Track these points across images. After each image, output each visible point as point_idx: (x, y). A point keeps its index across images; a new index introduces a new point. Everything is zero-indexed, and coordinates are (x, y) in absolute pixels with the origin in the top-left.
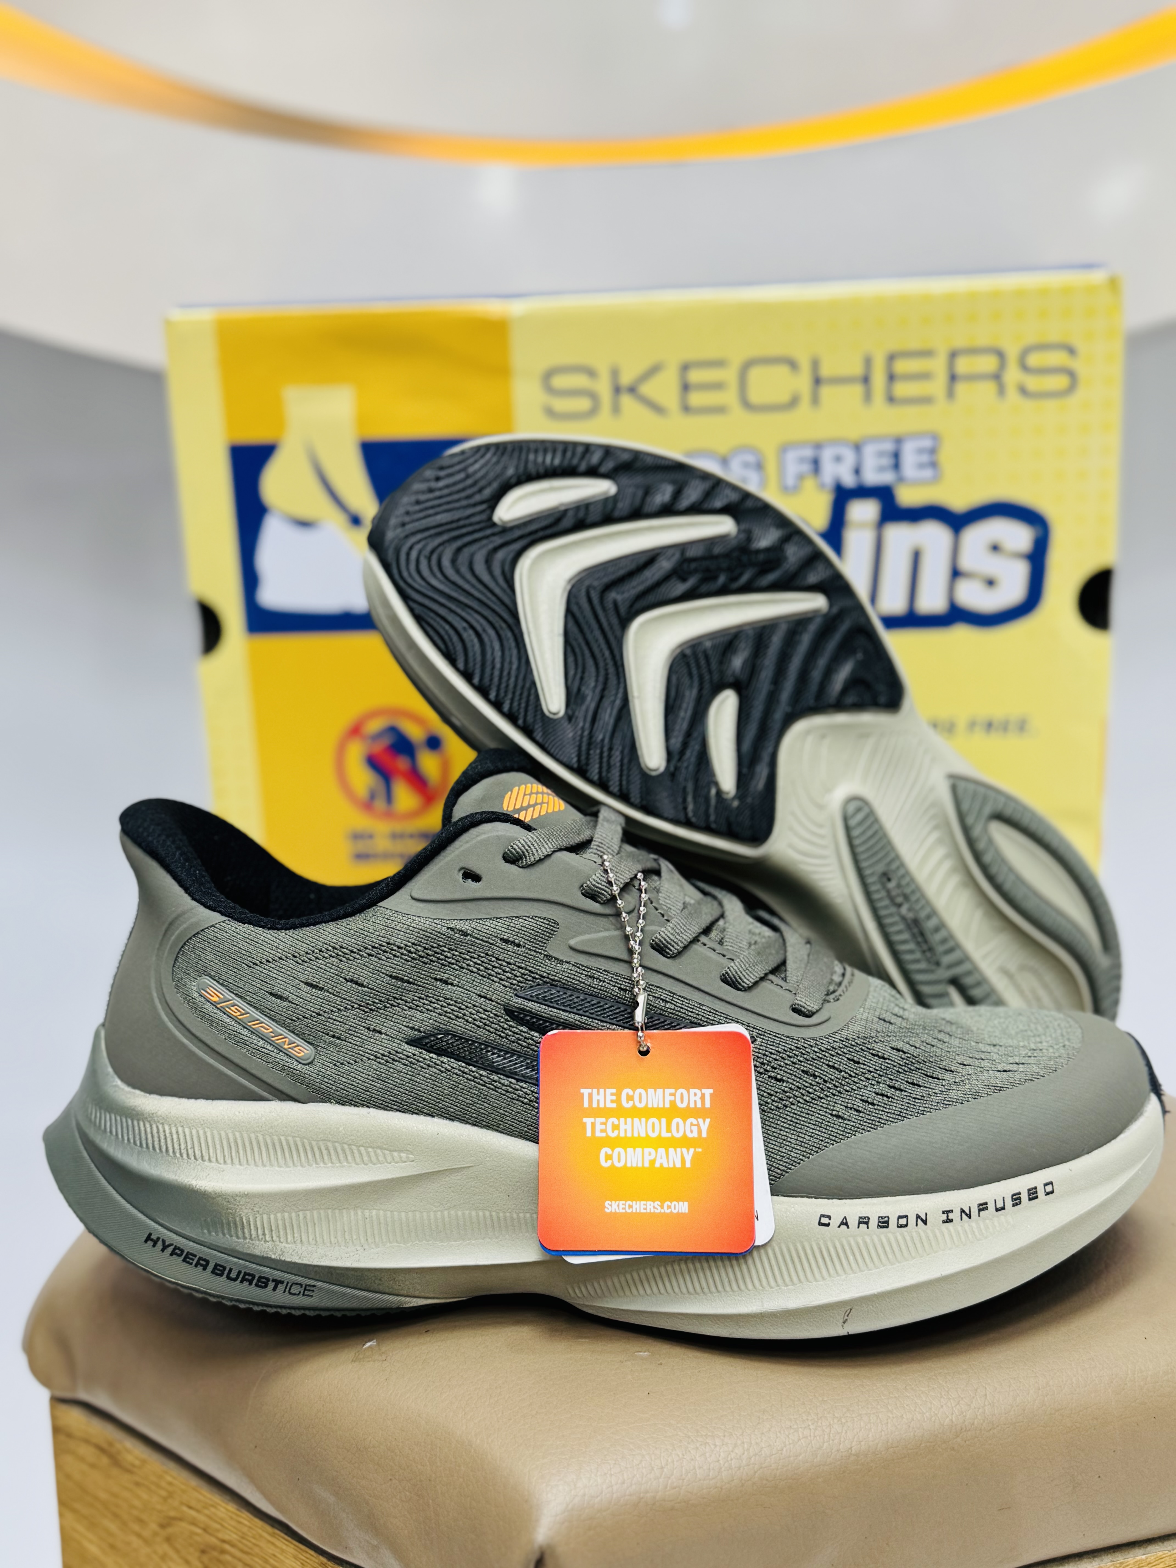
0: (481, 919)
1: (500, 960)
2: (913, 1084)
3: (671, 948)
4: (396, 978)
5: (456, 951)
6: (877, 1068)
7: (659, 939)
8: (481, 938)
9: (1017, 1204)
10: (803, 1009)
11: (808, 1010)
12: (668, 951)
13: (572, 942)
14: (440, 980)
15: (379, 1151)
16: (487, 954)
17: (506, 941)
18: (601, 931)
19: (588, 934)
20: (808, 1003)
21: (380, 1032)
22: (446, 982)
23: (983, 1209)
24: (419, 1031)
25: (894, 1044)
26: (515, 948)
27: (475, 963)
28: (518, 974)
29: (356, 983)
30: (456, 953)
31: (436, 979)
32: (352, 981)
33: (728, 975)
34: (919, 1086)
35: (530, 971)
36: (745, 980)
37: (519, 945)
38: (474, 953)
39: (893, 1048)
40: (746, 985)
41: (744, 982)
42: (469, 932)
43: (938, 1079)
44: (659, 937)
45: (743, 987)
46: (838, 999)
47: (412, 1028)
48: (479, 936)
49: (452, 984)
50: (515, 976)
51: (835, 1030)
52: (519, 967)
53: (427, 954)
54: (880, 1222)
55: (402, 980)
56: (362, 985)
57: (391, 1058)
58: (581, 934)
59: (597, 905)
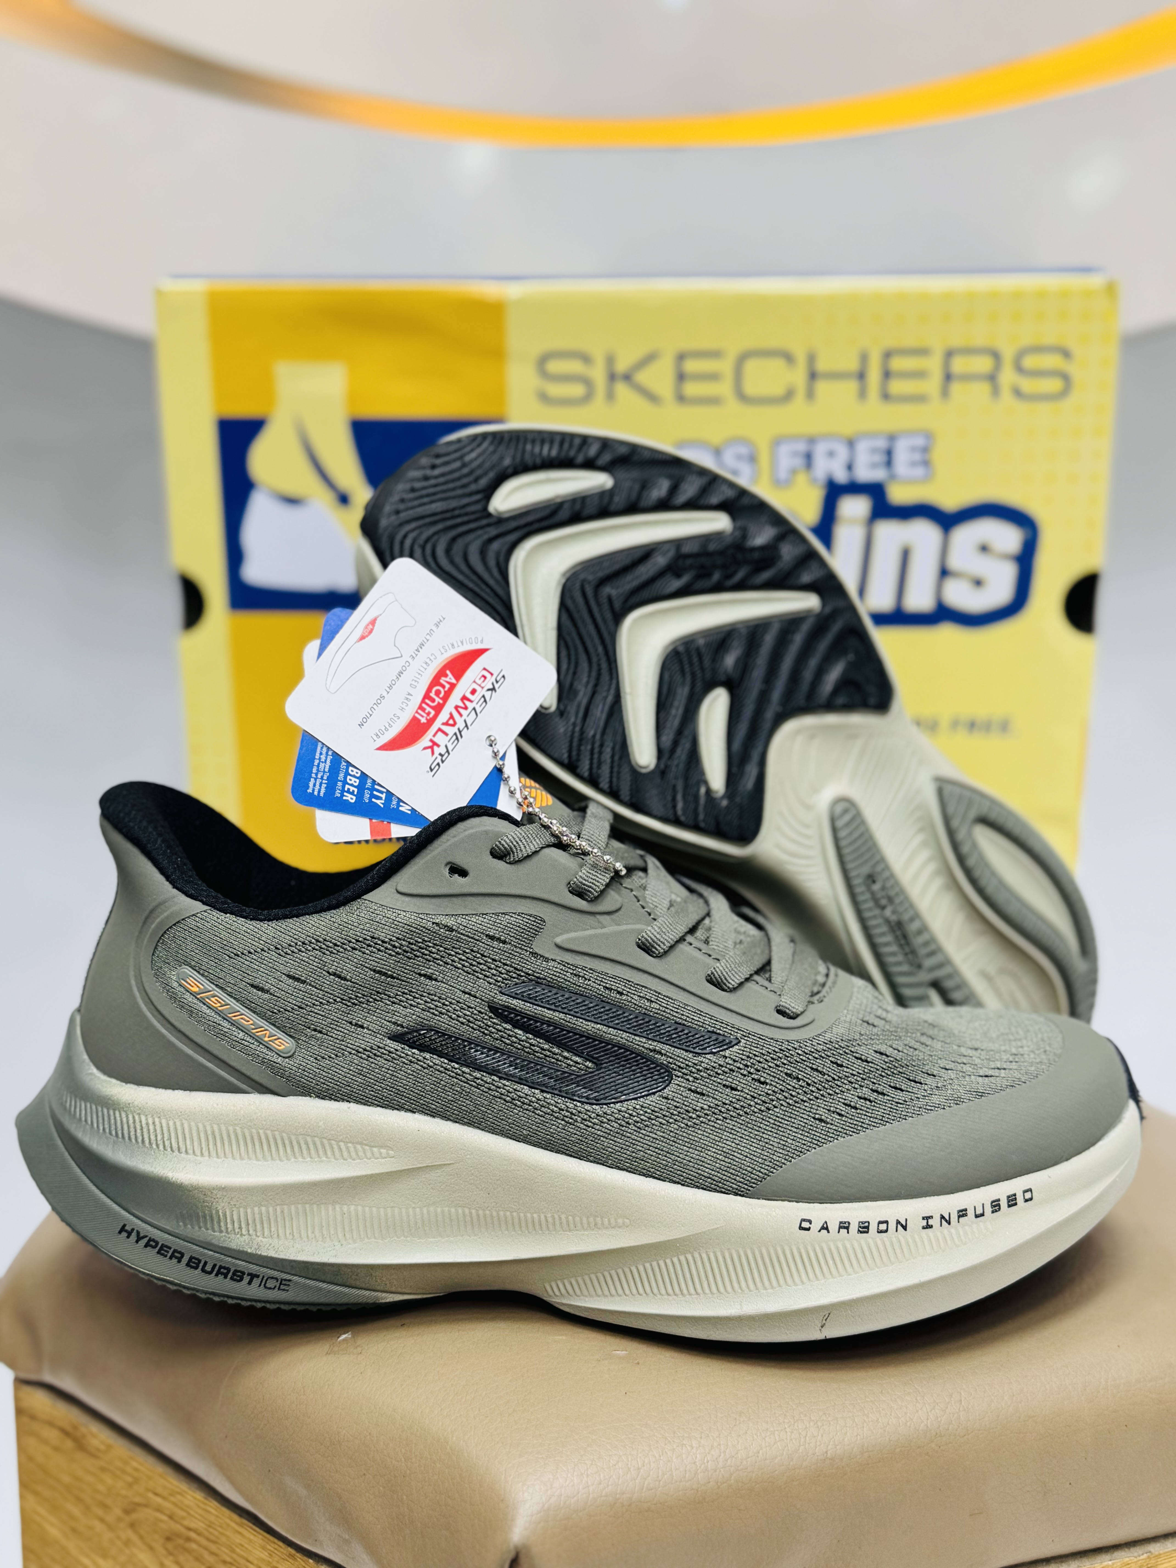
0: (467, 915)
1: (485, 957)
2: (896, 1088)
3: (657, 947)
4: (380, 972)
5: (441, 946)
6: (860, 1072)
7: (645, 938)
8: (467, 933)
9: (996, 1211)
10: (787, 1011)
11: (792, 1012)
12: (654, 950)
13: (559, 940)
14: (425, 976)
15: (359, 1147)
16: (472, 950)
17: (492, 938)
18: (588, 929)
19: (575, 931)
20: (793, 1005)
21: (362, 1027)
22: (430, 978)
23: (963, 1216)
24: (402, 1026)
25: (877, 1048)
26: (501, 945)
27: (460, 959)
28: (503, 971)
29: (339, 977)
30: (441, 949)
31: (420, 975)
32: (334, 974)
33: (714, 975)
34: (902, 1090)
35: (515, 968)
36: (730, 981)
37: (504, 942)
38: (459, 949)
39: (876, 1052)
40: (731, 986)
41: (729, 983)
42: (454, 927)
43: (921, 1083)
44: (646, 936)
45: (729, 988)
46: (822, 1001)
47: (394, 1023)
48: (464, 932)
49: (436, 980)
50: (500, 973)
51: (819, 1033)
52: (505, 964)
53: (412, 949)
54: (860, 1227)
55: (385, 974)
56: (345, 979)
57: (372, 1053)
58: (567, 932)
59: (584, 902)
